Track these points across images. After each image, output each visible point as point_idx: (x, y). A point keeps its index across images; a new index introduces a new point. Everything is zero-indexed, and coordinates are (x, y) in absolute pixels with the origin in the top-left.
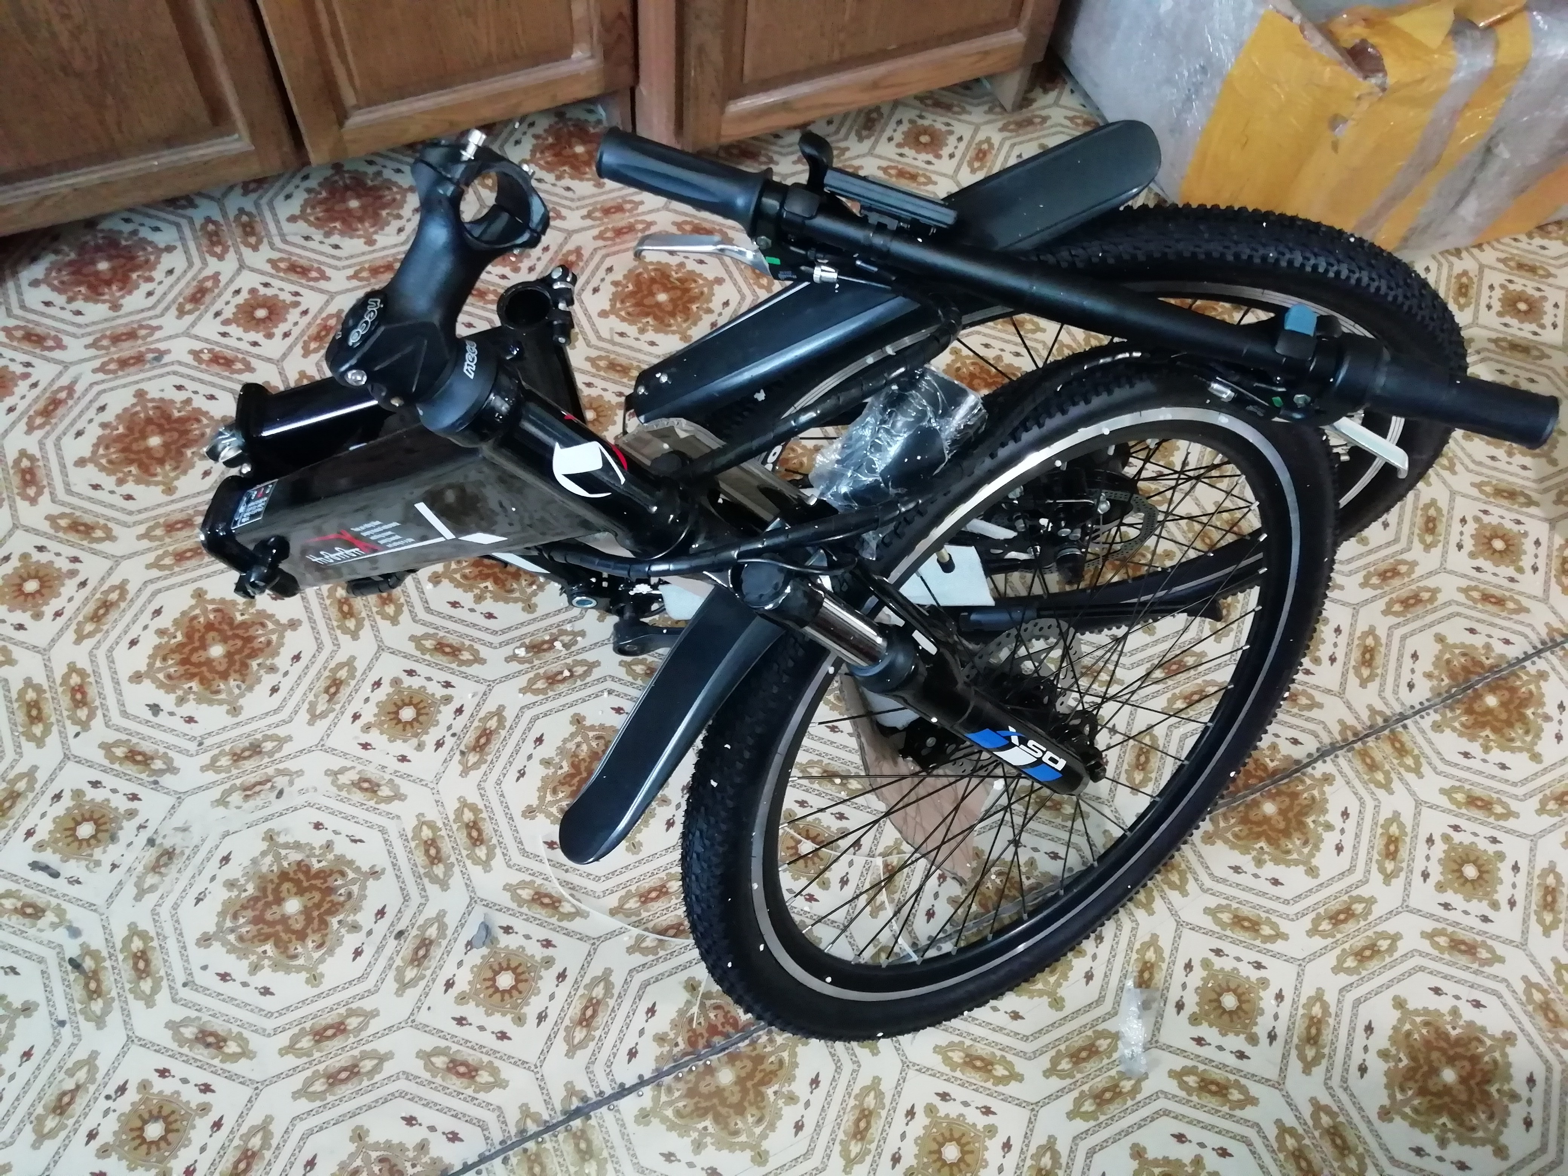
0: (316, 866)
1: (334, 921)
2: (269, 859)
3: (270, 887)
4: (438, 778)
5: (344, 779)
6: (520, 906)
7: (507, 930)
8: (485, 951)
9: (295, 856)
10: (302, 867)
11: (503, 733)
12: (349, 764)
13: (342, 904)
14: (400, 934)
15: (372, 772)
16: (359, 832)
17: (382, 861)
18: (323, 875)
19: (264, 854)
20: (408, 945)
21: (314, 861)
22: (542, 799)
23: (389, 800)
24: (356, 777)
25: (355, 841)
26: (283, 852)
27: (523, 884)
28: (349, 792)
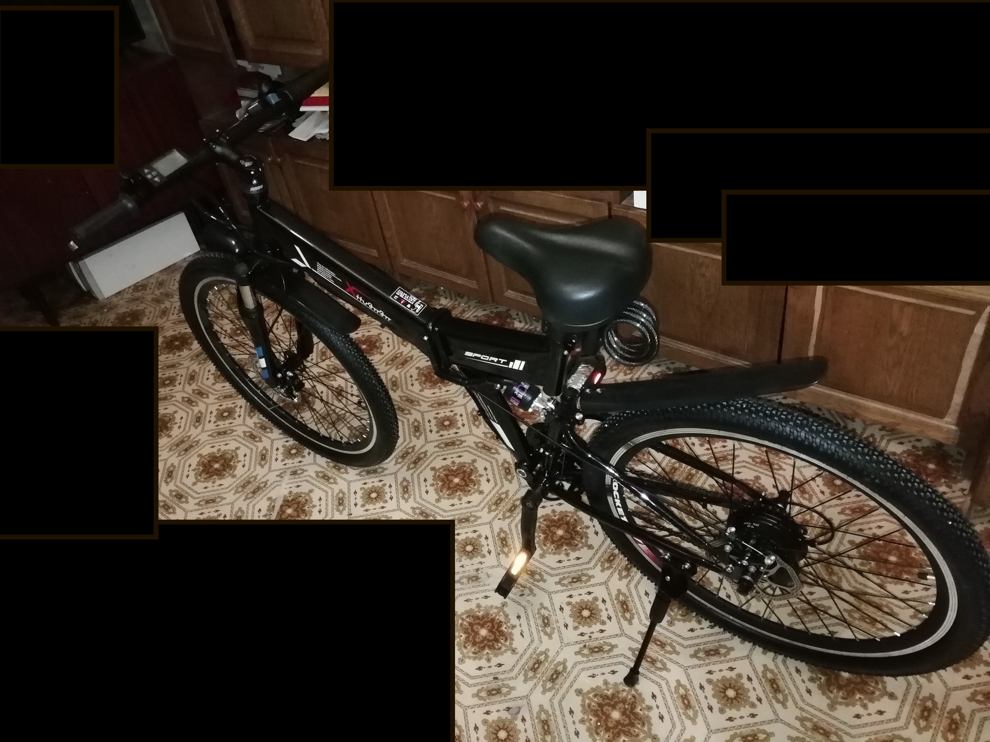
0: (503, 628)
1: (487, 651)
2: (496, 611)
3: (486, 619)
4: (568, 644)
5: (543, 611)
6: (537, 718)
7: (523, 720)
8: (509, 717)
9: (502, 619)
10: (500, 624)
11: (606, 655)
12: (550, 608)
13: (495, 648)
14: (496, 678)
15: (553, 619)
16: (526, 633)
17: (520, 650)
18: (502, 633)
19: (497, 608)
20: (494, 685)
21: (505, 626)
22: (588, 692)
23: (546, 633)
24: (546, 615)
25: (521, 634)
26: (501, 613)
27: (546, 712)
28: (539, 617)
